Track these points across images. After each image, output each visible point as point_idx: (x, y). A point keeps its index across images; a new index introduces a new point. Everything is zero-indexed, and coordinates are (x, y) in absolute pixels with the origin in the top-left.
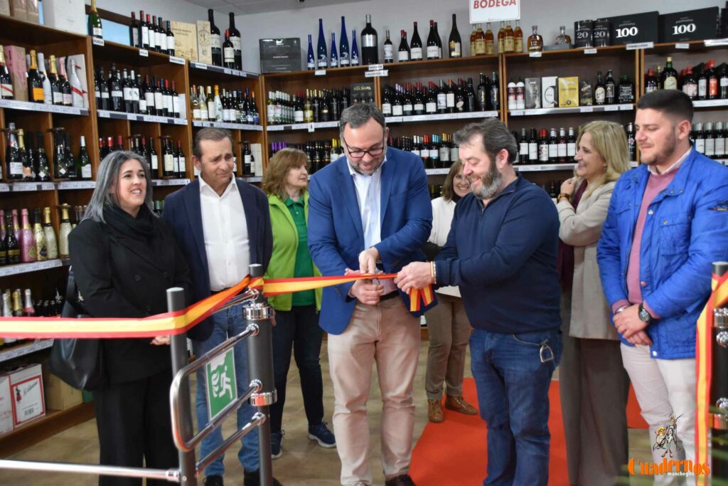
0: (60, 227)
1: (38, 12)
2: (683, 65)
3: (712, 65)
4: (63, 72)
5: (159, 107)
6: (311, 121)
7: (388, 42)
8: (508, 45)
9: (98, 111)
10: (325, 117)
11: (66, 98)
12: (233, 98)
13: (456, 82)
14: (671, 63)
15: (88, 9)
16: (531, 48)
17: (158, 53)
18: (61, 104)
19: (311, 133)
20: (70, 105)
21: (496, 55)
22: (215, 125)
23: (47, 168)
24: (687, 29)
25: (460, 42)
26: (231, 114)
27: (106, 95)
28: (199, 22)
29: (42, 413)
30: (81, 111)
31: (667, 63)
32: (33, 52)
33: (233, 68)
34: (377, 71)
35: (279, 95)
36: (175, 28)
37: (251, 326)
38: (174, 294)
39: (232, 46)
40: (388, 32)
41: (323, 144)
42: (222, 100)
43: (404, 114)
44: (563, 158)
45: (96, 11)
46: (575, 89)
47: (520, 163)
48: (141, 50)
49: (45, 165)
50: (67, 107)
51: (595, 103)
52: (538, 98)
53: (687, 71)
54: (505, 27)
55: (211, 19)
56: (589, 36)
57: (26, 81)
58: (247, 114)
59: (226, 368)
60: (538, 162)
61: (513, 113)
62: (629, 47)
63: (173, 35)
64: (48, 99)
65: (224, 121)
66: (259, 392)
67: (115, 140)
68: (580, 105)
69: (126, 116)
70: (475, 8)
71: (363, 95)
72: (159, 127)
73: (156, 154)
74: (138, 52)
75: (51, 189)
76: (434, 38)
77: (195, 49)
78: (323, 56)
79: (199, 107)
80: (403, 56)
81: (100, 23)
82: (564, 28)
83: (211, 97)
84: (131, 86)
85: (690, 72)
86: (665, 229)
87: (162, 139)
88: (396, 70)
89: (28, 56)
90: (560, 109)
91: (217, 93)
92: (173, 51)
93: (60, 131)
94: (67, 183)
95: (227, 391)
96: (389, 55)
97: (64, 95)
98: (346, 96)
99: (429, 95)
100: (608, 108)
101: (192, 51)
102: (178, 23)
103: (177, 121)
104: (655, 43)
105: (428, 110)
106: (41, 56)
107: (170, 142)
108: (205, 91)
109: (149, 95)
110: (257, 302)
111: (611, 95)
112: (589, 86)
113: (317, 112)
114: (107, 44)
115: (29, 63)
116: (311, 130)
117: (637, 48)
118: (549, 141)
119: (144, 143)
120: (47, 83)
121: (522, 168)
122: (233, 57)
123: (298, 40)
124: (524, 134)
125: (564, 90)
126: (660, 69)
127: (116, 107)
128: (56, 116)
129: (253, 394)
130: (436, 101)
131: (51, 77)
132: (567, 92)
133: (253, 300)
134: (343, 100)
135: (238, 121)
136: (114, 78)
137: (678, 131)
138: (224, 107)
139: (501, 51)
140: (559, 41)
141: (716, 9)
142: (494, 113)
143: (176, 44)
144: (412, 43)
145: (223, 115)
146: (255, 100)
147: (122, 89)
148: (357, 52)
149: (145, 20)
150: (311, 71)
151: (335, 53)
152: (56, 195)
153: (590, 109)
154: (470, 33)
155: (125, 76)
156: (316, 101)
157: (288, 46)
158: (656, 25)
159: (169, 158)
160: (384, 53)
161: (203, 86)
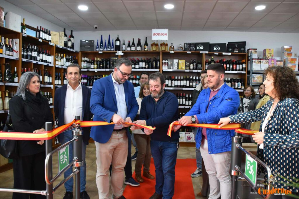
0: (5, 99)
1: (3, 23)
2: (217, 59)
3: (225, 60)
4: (11, 44)
5: (44, 59)
6: (96, 68)
7: (124, 44)
8: (163, 49)
9: (22, 59)
10: (101, 67)
11: (11, 53)
12: (70, 59)
13: (146, 59)
14: (213, 58)
15: (22, 25)
16: (170, 50)
17: (45, 41)
18: (9, 55)
19: (96, 72)
20: (12, 56)
21: (159, 51)
22: (64, 67)
23: (1, 77)
24: (217, 49)
25: (148, 46)
27: (25, 54)
28: (60, 32)
30: (16, 58)
31: (212, 58)
33: (71, 48)
34: (120, 53)
35: (86, 59)
38: (48, 124)
40: (124, 41)
41: (100, 76)
42: (66, 59)
44: (179, 86)
45: (25, 25)
46: (184, 64)
47: (165, 87)
48: (39, 39)
51: (190, 69)
52: (172, 66)
54: (162, 43)
55: (65, 31)
56: (189, 48)
59: (66, 153)
60: (171, 87)
61: (164, 70)
62: (201, 52)
63: (51, 35)
64: (4, 53)
66: (77, 162)
67: (27, 69)
68: (185, 69)
69: (32, 61)
70: (154, 35)
71: (114, 61)
72: (44, 66)
73: (42, 75)
74: (38, 40)
75: (2, 85)
76: (139, 44)
77: (58, 41)
78: (102, 47)
79: (58, 61)
80: (129, 49)
81: (26, 29)
82: (181, 45)
83: (62, 58)
84: (35, 51)
85: (218, 62)
87: (44, 70)
88: (126, 54)
90: (179, 70)
91: (65, 56)
92: (50, 41)
93: (7, 65)
94: (9, 83)
95: (66, 161)
96: (124, 48)
97: (10, 52)
98: (109, 61)
100: (194, 71)
101: (57, 42)
102: (53, 32)
103: (50, 65)
104: (208, 52)
105: (136, 67)
106: (3, 38)
107: (47, 72)
108: (61, 56)
109: (41, 55)
110: (77, 129)
111: (195, 67)
112: (188, 64)
113: (98, 65)
114: (28, 36)
116: (96, 71)
117: (203, 53)
118: (175, 80)
119: (38, 71)
120: (4, 47)
121: (166, 88)
122: (71, 45)
123: (94, 41)
125: (180, 64)
126: (210, 60)
127: (29, 58)
128: (6, 59)
129: (74, 163)
130: (139, 64)
131: (6, 45)
133: (76, 128)
134: (107, 62)
136: (29, 48)
137: (220, 77)
139: (161, 50)
140: (179, 48)
141: (226, 44)
142: (158, 70)
143: (52, 39)
144: (132, 45)
145: (66, 64)
146: (77, 60)
147: (31, 52)
148: (113, 47)
149: (42, 29)
150: (97, 51)
151: (106, 46)
152: (4, 87)
153: (188, 71)
154: (151, 43)
155: (33, 48)
156: (98, 62)
157: (90, 43)
158: (209, 46)
159: (46, 77)
160: (122, 48)
161: (60, 54)
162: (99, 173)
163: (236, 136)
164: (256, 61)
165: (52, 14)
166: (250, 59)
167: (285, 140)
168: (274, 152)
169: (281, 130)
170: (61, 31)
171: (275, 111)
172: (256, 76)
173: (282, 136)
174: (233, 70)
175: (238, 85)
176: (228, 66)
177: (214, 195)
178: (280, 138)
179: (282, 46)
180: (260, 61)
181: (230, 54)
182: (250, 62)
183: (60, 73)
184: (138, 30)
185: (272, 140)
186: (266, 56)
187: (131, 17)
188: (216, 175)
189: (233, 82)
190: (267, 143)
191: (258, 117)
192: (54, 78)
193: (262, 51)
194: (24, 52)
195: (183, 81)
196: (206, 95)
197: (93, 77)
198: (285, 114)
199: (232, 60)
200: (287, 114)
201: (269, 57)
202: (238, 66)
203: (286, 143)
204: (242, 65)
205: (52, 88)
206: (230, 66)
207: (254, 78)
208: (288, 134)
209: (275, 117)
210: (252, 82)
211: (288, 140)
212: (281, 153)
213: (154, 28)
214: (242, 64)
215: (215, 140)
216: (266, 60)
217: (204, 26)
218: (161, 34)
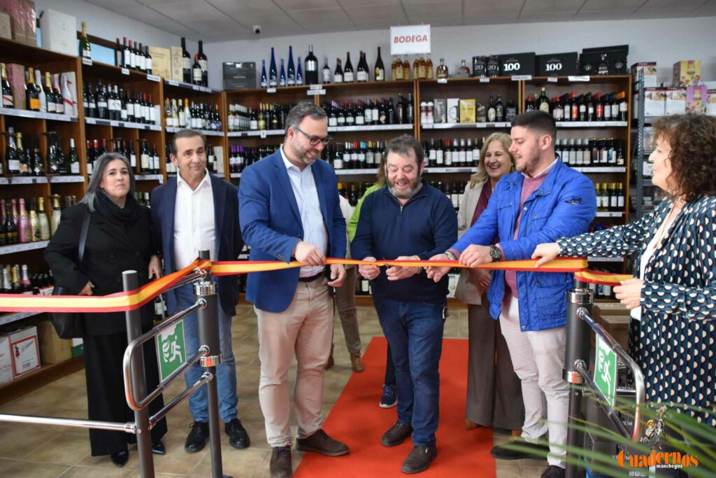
0: (52, 214)
1: (36, 37)
2: (554, 94)
3: (574, 96)
4: (57, 86)
5: (138, 116)
6: (264, 129)
7: (326, 67)
8: (421, 72)
9: (86, 118)
10: (275, 126)
11: (59, 108)
12: (200, 110)
13: (380, 101)
14: (544, 92)
15: (79, 35)
16: (439, 76)
17: (138, 72)
18: (54, 112)
19: (263, 139)
20: (62, 113)
21: (411, 81)
23: (41, 165)
24: (556, 67)
25: (383, 69)
26: (199, 123)
27: (93, 106)
28: (173, 48)
29: (38, 366)
30: (71, 118)
31: (542, 92)
32: (31, 70)
33: (200, 85)
34: (317, 90)
35: (238, 107)
36: (153, 51)
37: (200, 301)
38: (129, 275)
39: (200, 67)
40: (326, 59)
41: (272, 148)
42: (191, 111)
43: (339, 125)
44: (463, 163)
45: (86, 36)
46: (472, 109)
47: (429, 166)
48: (123, 69)
49: (39, 162)
50: (59, 115)
51: (488, 120)
52: (444, 115)
53: (556, 99)
54: (419, 59)
55: (183, 46)
56: (484, 68)
57: (24, 93)
58: (211, 122)
59: (176, 338)
60: (443, 165)
61: (425, 127)
62: (514, 78)
63: (151, 58)
64: (43, 108)
66: (207, 356)
67: (100, 143)
68: (477, 121)
69: (109, 123)
70: (395, 42)
72: (137, 132)
73: (134, 154)
74: (120, 71)
75: (44, 182)
76: (363, 65)
77: (169, 69)
78: (274, 77)
79: (171, 116)
80: (338, 78)
81: (89, 47)
82: (465, 62)
83: (182, 108)
84: (114, 98)
85: (558, 100)
86: (535, 222)
87: (140, 143)
88: (332, 90)
89: (27, 73)
90: (462, 124)
91: (187, 105)
92: (150, 71)
93: (52, 134)
94: (58, 177)
95: (177, 356)
96: (326, 78)
97: (58, 105)
99: (358, 110)
100: (498, 125)
101: (166, 71)
102: (156, 48)
103: (152, 127)
104: (532, 76)
106: (38, 73)
107: (146, 145)
108: (177, 104)
109: (130, 106)
110: (205, 280)
111: (500, 115)
112: (484, 107)
113: (268, 122)
114: (94, 63)
115: (28, 78)
116: (263, 136)
117: (520, 80)
118: (452, 149)
119: (124, 145)
120: (42, 95)
121: (431, 170)
122: (200, 76)
123: (254, 64)
124: (432, 143)
125: (464, 109)
126: (536, 96)
127: (101, 115)
128: (51, 124)
129: (202, 357)
130: (364, 115)
131: (46, 90)
133: (201, 279)
135: (204, 128)
136: (100, 92)
137: (541, 143)
138: (192, 117)
139: (415, 77)
140: (461, 71)
141: (576, 54)
142: (409, 126)
143: (153, 65)
144: (346, 68)
145: (191, 123)
146: (218, 111)
147: (106, 101)
148: (301, 75)
149: (127, 45)
150: (264, 88)
151: (284, 74)
152: (49, 187)
153: (483, 125)
154: (392, 62)
155: (110, 90)
156: (267, 113)
157: (245, 68)
158: (534, 63)
159: (145, 157)
160: (323, 76)
161: (174, 98)
162: (264, 379)
163: (576, 290)
164: (654, 94)
165: (151, 6)
166: (638, 89)
167: (694, 301)
168: (664, 329)
169: (686, 274)
170: (175, 45)
171: (674, 228)
173: (687, 290)
174: (595, 118)
175: (608, 155)
176: (583, 108)
177: (534, 427)
178: (681, 294)
180: (663, 92)
181: (587, 78)
182: (639, 96)
184: (358, 29)
185: (661, 300)
186: (679, 79)
187: (337, 1)
188: (537, 381)
189: (595, 149)
190: (650, 306)
191: (634, 243)
192: (164, 157)
193: (670, 65)
194: (89, 102)
195: (472, 150)
196: (511, 188)
197: (258, 149)
198: (699, 235)
199: (593, 94)
200: (702, 235)
201: (688, 81)
202: (607, 108)
203: (696, 309)
204: (617, 106)
205: (161, 182)
206: (587, 109)
207: (649, 136)
208: (703, 286)
209: (673, 241)
210: (644, 146)
211: (702, 300)
212: (682, 331)
213: (396, 25)
214: (618, 102)
215: (538, 297)
216: (679, 91)
217: (520, 13)
218: (413, 39)
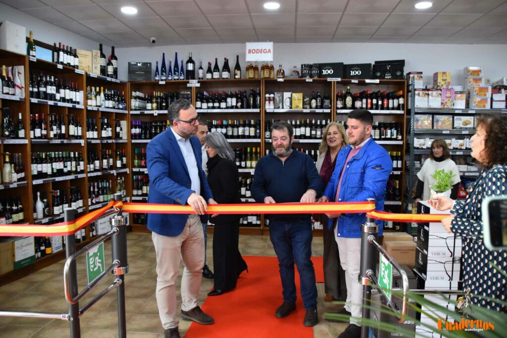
0: (4, 166)
2: (356, 91)
3: (369, 92)
4: (10, 75)
5: (67, 98)
6: (156, 110)
7: (201, 68)
8: (267, 75)
9: (31, 99)
10: (163, 108)
12: (111, 94)
13: (237, 92)
15: (28, 40)
16: (278, 76)
17: (69, 67)
18: (8, 94)
19: (156, 116)
20: (14, 95)
21: (259, 79)
22: (101, 109)
24: (357, 73)
25: (240, 70)
26: (110, 104)
27: (36, 90)
28: (93, 51)
30: (20, 99)
31: (348, 89)
33: (112, 77)
34: (194, 84)
35: (138, 94)
36: (80, 53)
37: (114, 229)
38: (68, 211)
39: (112, 65)
40: (201, 63)
41: (162, 123)
42: (105, 95)
43: (208, 108)
45: (32, 41)
46: (301, 100)
48: (58, 65)
50: (11, 96)
51: (311, 108)
52: (281, 103)
53: (357, 94)
54: (265, 64)
55: (101, 49)
56: (309, 72)
58: (119, 104)
59: (98, 254)
61: (268, 111)
62: (329, 79)
63: (78, 57)
65: (106, 107)
66: (119, 267)
67: (40, 116)
68: (303, 108)
69: (47, 102)
70: (249, 53)
71: (185, 96)
72: (67, 109)
73: (64, 125)
74: (56, 66)
76: (226, 67)
77: (91, 66)
78: (164, 74)
79: (91, 99)
80: (209, 76)
81: (35, 48)
82: (296, 67)
83: (98, 93)
84: (51, 85)
87: (69, 116)
88: (204, 84)
90: (293, 110)
91: (102, 91)
92: (77, 66)
93: (6, 110)
94: (9, 140)
95: (99, 267)
96: (201, 75)
97: (10, 89)
98: (176, 96)
99: (222, 98)
100: (318, 111)
101: (89, 67)
102: (82, 51)
103: (77, 106)
104: (341, 79)
105: (221, 107)
107: (73, 118)
108: (95, 90)
109: (62, 91)
110: (118, 215)
111: (319, 104)
112: (308, 99)
113: (159, 104)
114: (38, 60)
116: (156, 114)
117: (333, 81)
119: (57, 118)
122: (112, 71)
123: (150, 64)
125: (295, 99)
126: (344, 92)
127: (42, 97)
128: (4, 101)
129: (115, 268)
130: (226, 102)
131: (3, 78)
132: (296, 101)
133: (116, 214)
135: (114, 108)
136: (41, 80)
138: (106, 99)
139: (262, 77)
140: (293, 74)
141: (371, 64)
142: (257, 110)
143: (79, 62)
144: (214, 70)
145: (105, 104)
146: (124, 96)
147: (46, 87)
148: (183, 73)
149: (62, 47)
150: (157, 81)
151: (171, 72)
152: (2, 147)
153: (308, 111)
154: (246, 66)
155: (48, 79)
156: (159, 98)
157: (145, 67)
158: (342, 70)
159: (72, 127)
160: (198, 74)
161: (94, 86)
162: (160, 284)
163: (368, 223)
164: (421, 93)
165: (79, 21)
166: (411, 89)
170: (97, 49)
172: (421, 119)
174: (382, 108)
175: (391, 133)
176: (375, 101)
179: (465, 67)
180: (427, 92)
181: (377, 81)
182: (411, 94)
183: (94, 120)
184: (223, 43)
186: (437, 84)
187: (210, 23)
189: (382, 129)
192: (85, 128)
193: (432, 75)
194: (33, 87)
195: (300, 128)
197: (151, 123)
199: (381, 92)
201: (443, 85)
202: (391, 101)
204: (397, 100)
205: (83, 145)
206: (377, 102)
207: (418, 121)
210: (415, 128)
213: (250, 41)
214: (398, 98)
216: (437, 92)
217: (334, 36)
218: (261, 51)
